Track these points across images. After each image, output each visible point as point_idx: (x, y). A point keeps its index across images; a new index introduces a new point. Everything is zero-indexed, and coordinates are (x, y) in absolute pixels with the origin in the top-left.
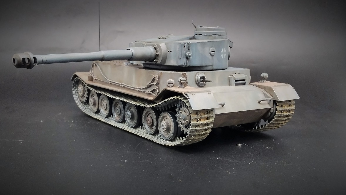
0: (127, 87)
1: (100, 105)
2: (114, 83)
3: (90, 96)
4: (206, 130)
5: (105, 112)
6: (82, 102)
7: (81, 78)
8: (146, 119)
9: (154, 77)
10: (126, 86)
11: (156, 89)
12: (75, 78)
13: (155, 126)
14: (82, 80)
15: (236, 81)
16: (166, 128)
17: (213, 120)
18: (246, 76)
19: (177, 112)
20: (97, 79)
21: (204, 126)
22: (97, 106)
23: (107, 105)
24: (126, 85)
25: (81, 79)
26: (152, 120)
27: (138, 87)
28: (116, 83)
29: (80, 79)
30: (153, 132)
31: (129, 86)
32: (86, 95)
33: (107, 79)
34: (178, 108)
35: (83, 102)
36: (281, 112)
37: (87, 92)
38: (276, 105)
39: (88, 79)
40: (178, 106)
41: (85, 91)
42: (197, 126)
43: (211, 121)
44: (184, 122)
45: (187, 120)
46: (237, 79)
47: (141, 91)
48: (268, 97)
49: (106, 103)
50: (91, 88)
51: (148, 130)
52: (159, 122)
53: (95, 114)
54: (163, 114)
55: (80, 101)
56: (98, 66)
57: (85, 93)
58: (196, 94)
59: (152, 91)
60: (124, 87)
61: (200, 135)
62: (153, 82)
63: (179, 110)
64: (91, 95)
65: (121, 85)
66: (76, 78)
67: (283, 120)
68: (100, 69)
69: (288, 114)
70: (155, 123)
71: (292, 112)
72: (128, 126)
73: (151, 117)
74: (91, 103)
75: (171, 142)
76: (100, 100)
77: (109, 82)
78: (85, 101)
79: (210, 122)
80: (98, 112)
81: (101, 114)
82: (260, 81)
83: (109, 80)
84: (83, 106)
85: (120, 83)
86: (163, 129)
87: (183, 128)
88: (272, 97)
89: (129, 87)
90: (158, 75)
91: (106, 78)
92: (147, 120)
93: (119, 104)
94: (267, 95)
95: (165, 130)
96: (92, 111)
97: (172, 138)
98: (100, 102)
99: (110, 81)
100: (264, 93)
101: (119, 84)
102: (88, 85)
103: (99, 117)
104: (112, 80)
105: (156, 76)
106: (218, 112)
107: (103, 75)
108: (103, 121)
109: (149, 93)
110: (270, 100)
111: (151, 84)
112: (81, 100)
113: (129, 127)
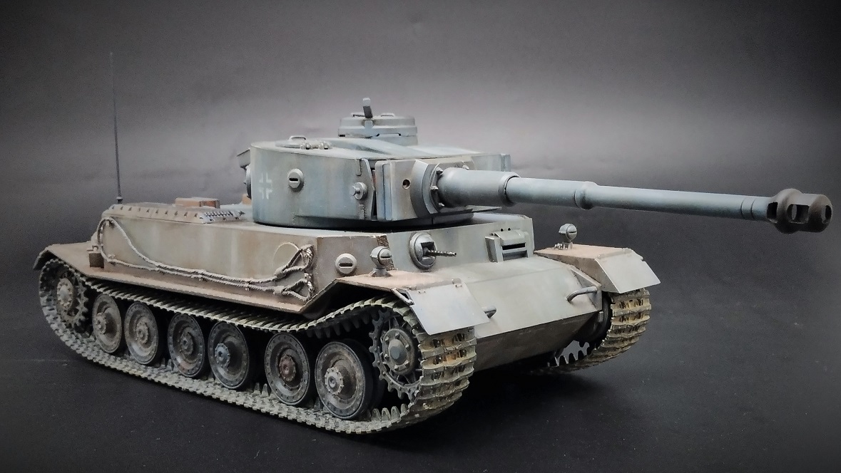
0: (214, 280)
1: (127, 333)
2: (172, 270)
3: (95, 310)
4: (458, 383)
5: (144, 349)
6: (69, 326)
7: (67, 261)
8: (277, 363)
9: (298, 250)
10: (210, 276)
11: (306, 281)
12: (48, 263)
13: (304, 383)
14: (71, 267)
15: (505, 248)
16: (341, 385)
17: (472, 354)
18: (526, 233)
19: (375, 342)
20: (115, 260)
21: (452, 373)
22: (118, 335)
23: (149, 332)
24: (210, 274)
25: (65, 263)
26: (296, 365)
27: (249, 278)
28: (180, 271)
29: (62, 262)
30: (299, 397)
31: (220, 276)
32: (82, 308)
33: (148, 260)
34: (376, 330)
35: (73, 325)
36: (623, 318)
37: (86, 299)
38: (610, 303)
39: (88, 263)
40: (377, 324)
41: (80, 296)
42: (437, 375)
43: (470, 359)
44: (396, 367)
45: (407, 362)
46: (506, 244)
47: (261, 288)
48: (588, 285)
49: (145, 324)
50: (99, 288)
51: (284, 394)
52: (318, 371)
53: (113, 357)
54: (330, 348)
55: (63, 324)
56: (118, 226)
57: (79, 301)
58: (427, 290)
59: (293, 289)
60: (204, 280)
61: (441, 399)
62: (295, 265)
63: (380, 334)
64: (97, 304)
65: (194, 276)
66: (51, 260)
67: (626, 340)
68: (125, 235)
69: (637, 322)
70: (306, 374)
71: (646, 318)
72: (219, 384)
73: (293, 358)
74: (101, 329)
75: (358, 424)
76: (128, 319)
77: (157, 269)
78: (78, 324)
79: (466, 362)
80: (122, 351)
81: (134, 357)
82: (558, 245)
83: (157, 264)
84: (74, 337)
85: (193, 271)
86: (335, 389)
87: (393, 383)
88: (598, 284)
89: (220, 279)
90: (310, 245)
91: (145, 257)
92: (278, 367)
93: (188, 326)
94: (584, 280)
95: (339, 391)
96: (103, 349)
97: (360, 411)
98: (127, 325)
99: (159, 267)
100: (576, 275)
101: (189, 273)
102: (90, 279)
103: (127, 366)
104: (165, 264)
105: (304, 248)
106: (481, 334)
107: (135, 249)
108: (143, 376)
109: (284, 293)
110: (595, 293)
111: (290, 269)
112: (64, 321)
113: (223, 387)
